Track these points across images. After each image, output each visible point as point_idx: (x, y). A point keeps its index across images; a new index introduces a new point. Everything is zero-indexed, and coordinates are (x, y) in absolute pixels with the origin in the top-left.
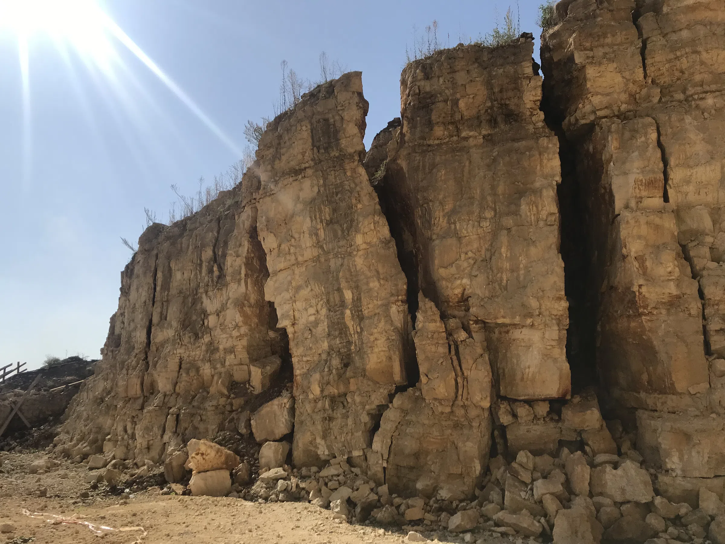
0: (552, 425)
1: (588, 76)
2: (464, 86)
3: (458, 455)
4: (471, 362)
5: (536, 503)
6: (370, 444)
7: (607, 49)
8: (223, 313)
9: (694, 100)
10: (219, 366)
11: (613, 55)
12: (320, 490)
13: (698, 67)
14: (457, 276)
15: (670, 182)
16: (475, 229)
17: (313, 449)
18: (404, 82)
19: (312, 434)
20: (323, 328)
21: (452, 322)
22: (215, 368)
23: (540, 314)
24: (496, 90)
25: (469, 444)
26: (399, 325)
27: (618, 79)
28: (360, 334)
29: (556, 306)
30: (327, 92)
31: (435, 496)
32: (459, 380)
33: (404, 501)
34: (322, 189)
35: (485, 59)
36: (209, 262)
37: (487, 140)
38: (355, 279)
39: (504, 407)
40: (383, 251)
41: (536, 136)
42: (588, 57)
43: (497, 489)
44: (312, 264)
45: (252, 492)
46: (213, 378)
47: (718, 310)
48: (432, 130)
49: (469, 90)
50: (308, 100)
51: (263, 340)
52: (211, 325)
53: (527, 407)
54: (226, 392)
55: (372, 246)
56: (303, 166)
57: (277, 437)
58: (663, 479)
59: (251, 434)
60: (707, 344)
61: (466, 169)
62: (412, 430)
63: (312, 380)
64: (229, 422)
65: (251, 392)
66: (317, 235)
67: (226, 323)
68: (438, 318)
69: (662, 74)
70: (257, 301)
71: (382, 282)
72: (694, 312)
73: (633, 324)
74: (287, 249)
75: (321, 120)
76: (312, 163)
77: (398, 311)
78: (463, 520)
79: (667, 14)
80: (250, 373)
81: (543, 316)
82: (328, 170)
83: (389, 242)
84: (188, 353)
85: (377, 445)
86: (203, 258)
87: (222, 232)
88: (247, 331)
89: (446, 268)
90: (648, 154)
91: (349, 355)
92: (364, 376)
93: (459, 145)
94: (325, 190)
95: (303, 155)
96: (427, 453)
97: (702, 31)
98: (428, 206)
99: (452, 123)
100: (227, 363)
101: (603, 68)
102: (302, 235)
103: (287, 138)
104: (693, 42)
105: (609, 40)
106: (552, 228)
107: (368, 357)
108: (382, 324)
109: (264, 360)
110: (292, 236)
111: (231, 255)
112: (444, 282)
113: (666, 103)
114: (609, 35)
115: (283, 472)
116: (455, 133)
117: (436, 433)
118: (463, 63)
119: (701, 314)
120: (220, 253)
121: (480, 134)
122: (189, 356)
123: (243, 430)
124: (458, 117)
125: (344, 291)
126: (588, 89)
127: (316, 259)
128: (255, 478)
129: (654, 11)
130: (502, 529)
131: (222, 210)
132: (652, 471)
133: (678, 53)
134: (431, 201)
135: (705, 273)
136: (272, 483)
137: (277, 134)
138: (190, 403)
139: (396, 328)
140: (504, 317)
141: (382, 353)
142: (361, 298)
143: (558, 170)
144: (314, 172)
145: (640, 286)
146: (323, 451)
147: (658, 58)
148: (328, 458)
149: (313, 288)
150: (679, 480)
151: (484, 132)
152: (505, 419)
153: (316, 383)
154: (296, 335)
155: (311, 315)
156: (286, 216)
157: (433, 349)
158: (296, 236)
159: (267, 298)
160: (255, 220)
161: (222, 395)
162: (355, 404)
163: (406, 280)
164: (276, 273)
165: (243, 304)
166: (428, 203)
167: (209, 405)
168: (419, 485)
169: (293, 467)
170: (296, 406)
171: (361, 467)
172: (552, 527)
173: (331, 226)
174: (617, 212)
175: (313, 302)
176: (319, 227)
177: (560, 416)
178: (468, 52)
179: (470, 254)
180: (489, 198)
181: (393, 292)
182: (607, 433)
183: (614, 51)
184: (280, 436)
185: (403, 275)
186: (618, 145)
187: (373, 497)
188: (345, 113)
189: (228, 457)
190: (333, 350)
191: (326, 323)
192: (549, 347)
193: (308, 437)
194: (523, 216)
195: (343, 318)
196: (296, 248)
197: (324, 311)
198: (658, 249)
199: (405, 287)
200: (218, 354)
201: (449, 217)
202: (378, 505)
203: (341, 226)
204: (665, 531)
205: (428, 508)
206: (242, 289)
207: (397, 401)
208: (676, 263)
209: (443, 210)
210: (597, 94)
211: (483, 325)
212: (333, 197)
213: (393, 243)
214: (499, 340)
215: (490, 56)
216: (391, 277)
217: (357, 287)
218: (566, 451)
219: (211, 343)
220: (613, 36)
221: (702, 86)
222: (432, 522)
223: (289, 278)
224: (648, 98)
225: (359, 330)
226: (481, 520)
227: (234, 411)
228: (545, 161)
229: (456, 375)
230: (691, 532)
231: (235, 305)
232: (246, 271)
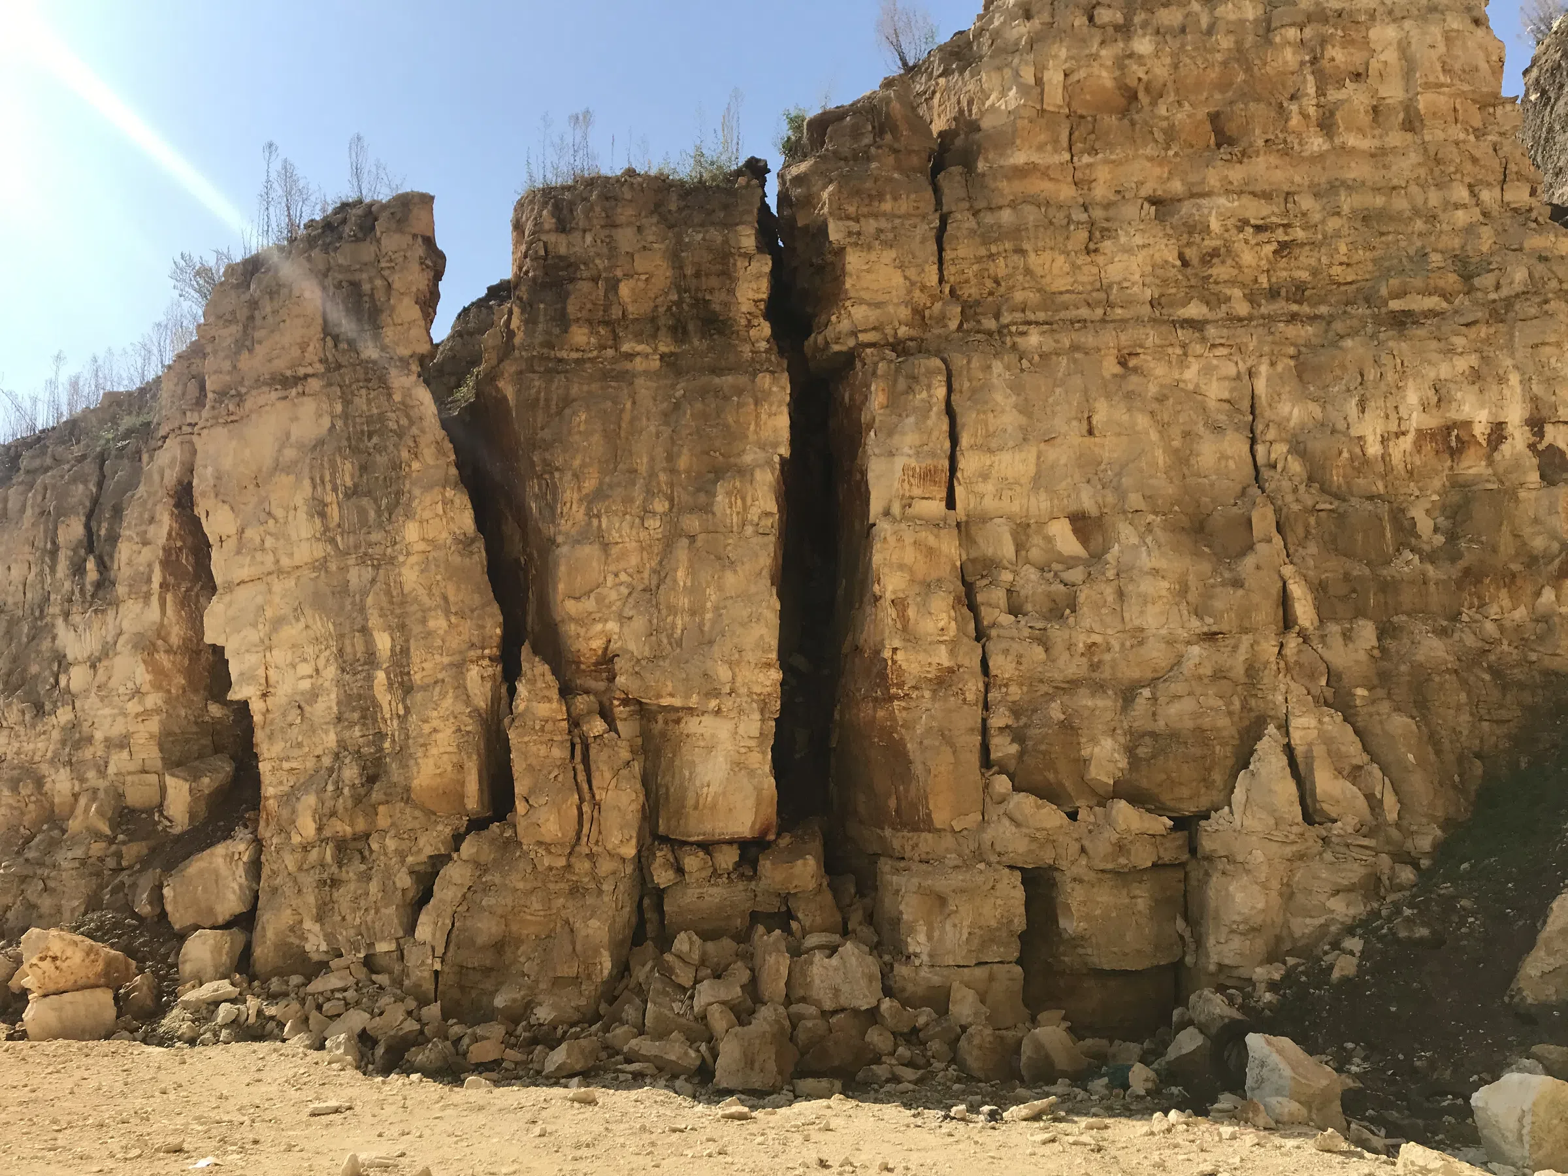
0: (741, 886)
1: (848, 268)
2: (631, 256)
3: (573, 943)
4: (608, 775)
5: (696, 1019)
6: (411, 929)
7: (883, 224)
8: (105, 663)
9: (1011, 334)
10: (91, 774)
11: (890, 236)
12: (306, 1020)
13: (1020, 278)
14: (597, 616)
15: (959, 474)
16: (634, 532)
17: (297, 942)
18: (518, 226)
19: (296, 912)
20: (327, 705)
21: (582, 702)
22: (82, 780)
23: (732, 691)
24: (689, 271)
25: (594, 923)
26: (483, 705)
27: (898, 279)
28: (403, 719)
29: (762, 677)
30: (361, 228)
31: (528, 1019)
32: (586, 808)
33: (469, 1031)
34: (339, 424)
35: (673, 207)
36: (75, 550)
37: (668, 365)
38: (398, 611)
39: (662, 854)
40: (459, 559)
41: (753, 369)
42: (850, 234)
43: (637, 1001)
44: (308, 574)
45: (161, 1030)
46: (76, 800)
47: (1007, 694)
48: (566, 332)
49: (640, 264)
50: (319, 236)
51: (196, 723)
52: (75, 686)
53: (701, 854)
54: (108, 832)
55: (437, 547)
56: (301, 371)
57: (220, 921)
58: (901, 970)
59: (163, 915)
60: (985, 749)
61: (626, 417)
62: (493, 901)
63: (300, 807)
64: (112, 893)
65: (164, 830)
66: (323, 515)
67: (113, 683)
68: (554, 694)
69: (967, 281)
70: (186, 640)
71: (453, 619)
72: (970, 697)
73: (881, 714)
74: (258, 540)
75: (344, 284)
76: (320, 368)
77: (482, 677)
78: (569, 1056)
79: (984, 175)
80: (163, 790)
81: (738, 695)
82: (354, 386)
83: (473, 541)
84: (17, 745)
85: (424, 931)
86: (61, 540)
87: (110, 484)
88: (160, 703)
89: (578, 599)
90: (930, 423)
91: (380, 758)
92: (407, 801)
93: (618, 367)
94: (346, 424)
95: (303, 347)
96: (519, 942)
97: (1031, 214)
98: (553, 477)
99: (607, 323)
100: (112, 770)
101: (873, 256)
102: (292, 513)
103: (268, 309)
104: (1016, 232)
105: (887, 206)
106: (766, 539)
107: (417, 764)
108: (448, 702)
109: (196, 763)
110: (269, 513)
111: (130, 539)
112: (573, 626)
113: (968, 331)
114: (888, 197)
115: (231, 988)
116: (610, 343)
117: (537, 906)
118: (630, 212)
119: (981, 699)
120: (103, 532)
121: (655, 350)
122: (18, 753)
123: (143, 907)
124: (616, 313)
125: (376, 634)
126: (846, 291)
127: (321, 565)
128: (168, 1004)
129: (965, 166)
130: (636, 1066)
131: (110, 436)
132: (887, 958)
133: (994, 249)
134: (557, 469)
135: (994, 633)
136: (205, 1011)
137: (247, 297)
138: (19, 853)
139: (476, 710)
140: (672, 695)
141: (445, 757)
142: (408, 649)
143: (785, 434)
144: (324, 387)
145: (895, 650)
146: (315, 944)
147: (961, 252)
148: (325, 958)
149: (310, 622)
150: (925, 973)
151: (663, 348)
152: (662, 877)
153: (309, 813)
154: (270, 716)
155: (302, 678)
156: (260, 470)
157: (543, 751)
158: (279, 513)
159: (209, 639)
160: (190, 470)
161: (98, 835)
162: (386, 854)
163: (501, 619)
164: (230, 587)
165: (154, 645)
166: (552, 473)
167: (66, 858)
168: (500, 1001)
169: (252, 978)
170: (263, 858)
171: (391, 973)
172: (715, 1056)
173: (354, 499)
174: (871, 521)
175: (310, 651)
176: (328, 499)
177: (755, 871)
178: (642, 190)
179: (623, 577)
180: (663, 477)
181: (475, 640)
182: (828, 897)
183: (894, 228)
184: (227, 917)
185: (495, 608)
186: (885, 402)
187: (411, 1026)
188: (396, 277)
189: (109, 963)
190: (346, 749)
191: (333, 696)
192: (743, 750)
193: (287, 917)
194: (718, 514)
195: (371, 687)
196: (277, 539)
197: (331, 672)
198: (927, 587)
199: (498, 631)
200: (92, 749)
201: (590, 502)
202: (419, 1039)
203: (375, 501)
204: (892, 1054)
205: (513, 1040)
206: (153, 613)
207: (468, 848)
208: (953, 614)
209: (579, 489)
210: (862, 301)
211: (637, 707)
212: (360, 440)
213: (480, 545)
214: (663, 734)
215: (682, 204)
216: (472, 611)
217: (402, 627)
218: (761, 929)
219: (74, 726)
220: (895, 199)
221: (1023, 311)
222: (516, 1063)
223: (259, 600)
224: (942, 319)
225: (402, 712)
226: (604, 1055)
227: (123, 869)
228: (764, 417)
229: (582, 800)
230: (930, 1053)
231: (135, 647)
232: (164, 578)
